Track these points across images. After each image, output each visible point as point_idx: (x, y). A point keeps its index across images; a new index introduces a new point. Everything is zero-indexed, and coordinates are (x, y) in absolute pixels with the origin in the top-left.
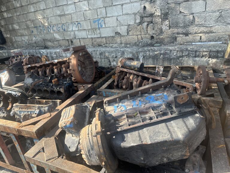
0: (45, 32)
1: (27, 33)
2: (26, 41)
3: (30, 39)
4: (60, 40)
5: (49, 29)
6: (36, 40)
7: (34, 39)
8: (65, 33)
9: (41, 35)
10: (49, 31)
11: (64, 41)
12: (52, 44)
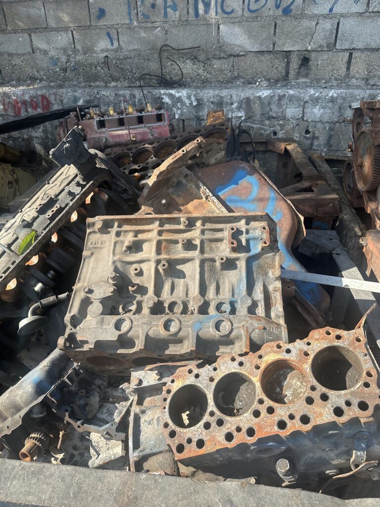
0: (174, 15)
1: (66, 18)
2: (53, 53)
3: (79, 47)
4: (248, 53)
5: (201, 7)
6: (116, 51)
7: (103, 44)
8: (287, 24)
9: (146, 29)
10: (201, 11)
11: (268, 57)
12: (201, 71)
